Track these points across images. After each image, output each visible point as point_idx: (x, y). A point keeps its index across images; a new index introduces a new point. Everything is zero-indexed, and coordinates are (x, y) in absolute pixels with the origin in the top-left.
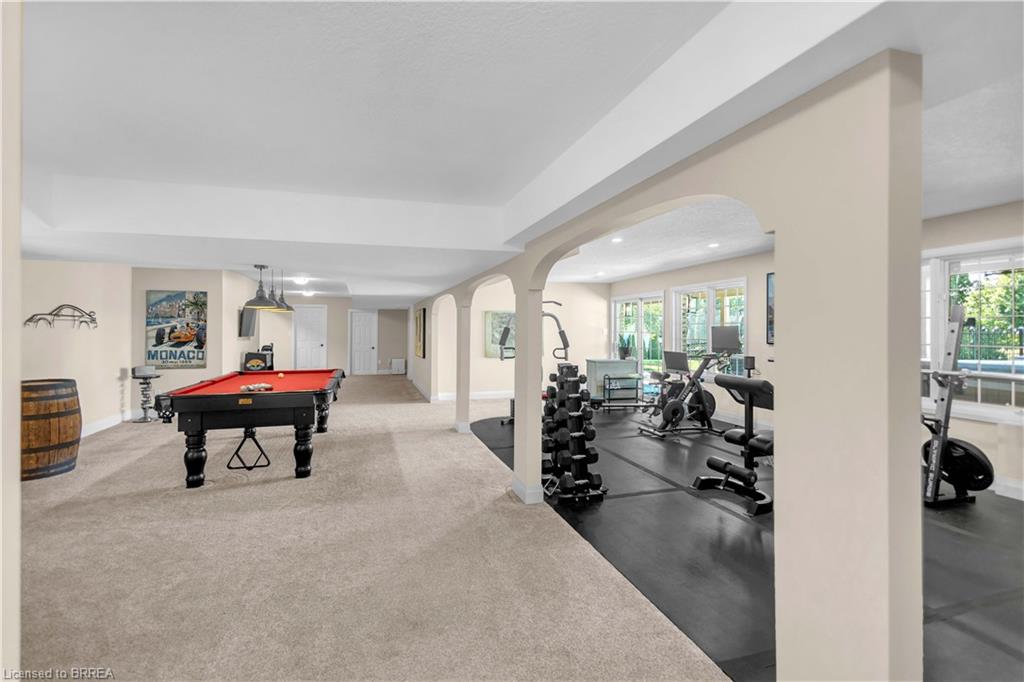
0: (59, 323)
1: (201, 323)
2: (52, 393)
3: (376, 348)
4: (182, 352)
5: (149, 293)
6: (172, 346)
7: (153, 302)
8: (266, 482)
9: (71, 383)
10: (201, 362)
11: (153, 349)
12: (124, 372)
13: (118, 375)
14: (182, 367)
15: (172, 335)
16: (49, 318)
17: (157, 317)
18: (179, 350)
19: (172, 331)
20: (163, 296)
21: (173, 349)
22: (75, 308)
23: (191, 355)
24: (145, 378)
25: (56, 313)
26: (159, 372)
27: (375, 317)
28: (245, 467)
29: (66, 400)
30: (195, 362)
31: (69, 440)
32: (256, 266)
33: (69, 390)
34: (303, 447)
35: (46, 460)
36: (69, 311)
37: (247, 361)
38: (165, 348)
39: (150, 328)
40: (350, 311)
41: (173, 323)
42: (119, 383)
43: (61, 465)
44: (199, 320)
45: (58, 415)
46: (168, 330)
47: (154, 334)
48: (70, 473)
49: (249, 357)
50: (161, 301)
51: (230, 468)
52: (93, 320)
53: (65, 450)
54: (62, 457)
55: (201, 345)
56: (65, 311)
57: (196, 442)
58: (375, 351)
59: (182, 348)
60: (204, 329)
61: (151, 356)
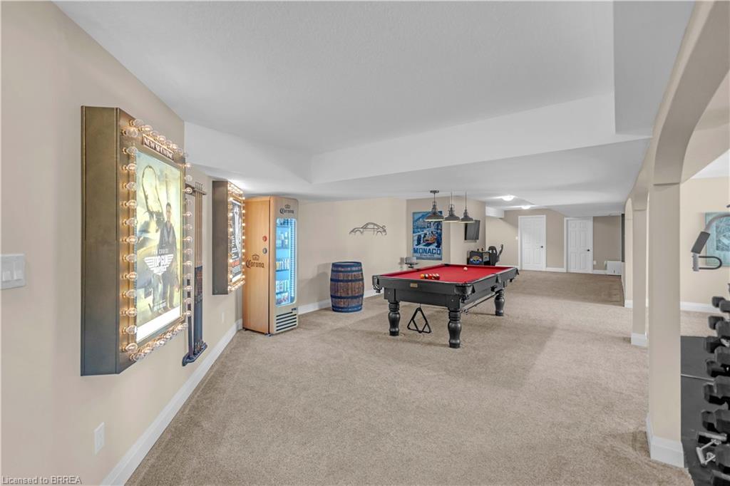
0: (366, 232)
1: (439, 231)
2: (349, 269)
3: (591, 251)
4: (430, 249)
5: (414, 213)
6: (425, 245)
7: (416, 219)
8: (430, 344)
9: (359, 264)
10: (439, 256)
11: (416, 247)
12: (402, 259)
13: (399, 261)
14: (429, 259)
15: (425, 239)
16: (362, 230)
17: (417, 228)
18: (428, 248)
19: (425, 237)
20: (420, 215)
21: (426, 248)
22: (375, 224)
23: (434, 251)
24: (411, 264)
25: (365, 227)
26: (419, 261)
27: (590, 224)
28: (418, 330)
29: (355, 273)
30: (436, 256)
31: (357, 295)
32: (431, 192)
33: (357, 268)
34: (453, 325)
35: (347, 304)
36: (372, 226)
37: (471, 257)
38: (421, 246)
39: (414, 234)
40: (565, 219)
41: (425, 232)
42: (400, 266)
43: (354, 307)
44: (438, 229)
45: (351, 281)
46: (423, 236)
47: (416, 238)
48: (358, 312)
49: (472, 254)
50: (419, 218)
51: (409, 329)
52: (385, 231)
53: (355, 300)
54: (354, 303)
55: (439, 245)
56: (369, 226)
57: (395, 307)
58: (591, 253)
59: (430, 247)
60: (440, 235)
61: (415, 251)
